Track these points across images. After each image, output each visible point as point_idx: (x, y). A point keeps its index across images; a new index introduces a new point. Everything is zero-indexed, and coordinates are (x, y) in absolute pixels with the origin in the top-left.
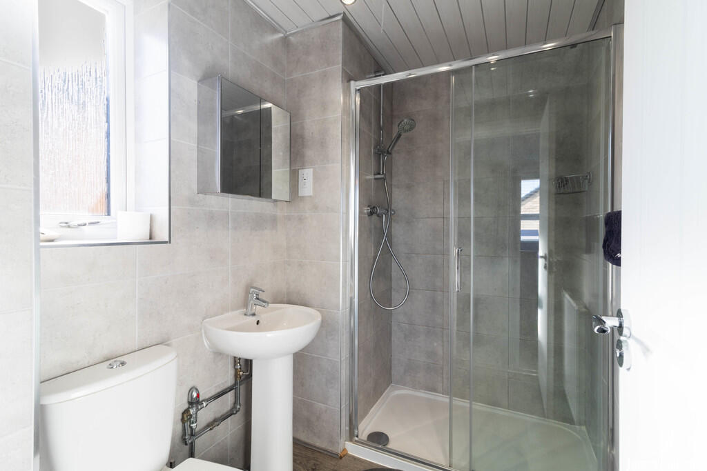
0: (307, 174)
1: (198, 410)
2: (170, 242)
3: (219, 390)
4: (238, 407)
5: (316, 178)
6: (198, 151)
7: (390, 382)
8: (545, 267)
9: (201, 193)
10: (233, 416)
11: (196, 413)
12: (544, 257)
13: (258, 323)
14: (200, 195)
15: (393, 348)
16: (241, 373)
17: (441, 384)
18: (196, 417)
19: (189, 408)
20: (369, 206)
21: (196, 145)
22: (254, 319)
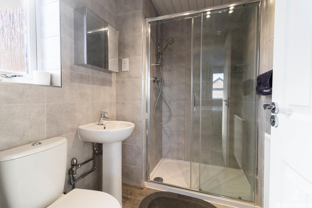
0: (126, 61)
1: (77, 169)
2: (61, 87)
3: (86, 160)
4: (95, 167)
5: (130, 63)
6: (75, 44)
7: (161, 157)
8: (226, 105)
9: (77, 65)
10: (93, 172)
11: (76, 170)
12: (226, 101)
13: (104, 128)
14: (76, 66)
15: (163, 142)
16: (97, 152)
17: (184, 156)
18: (76, 172)
19: (72, 167)
20: (153, 78)
21: (73, 41)
22: (103, 127)
